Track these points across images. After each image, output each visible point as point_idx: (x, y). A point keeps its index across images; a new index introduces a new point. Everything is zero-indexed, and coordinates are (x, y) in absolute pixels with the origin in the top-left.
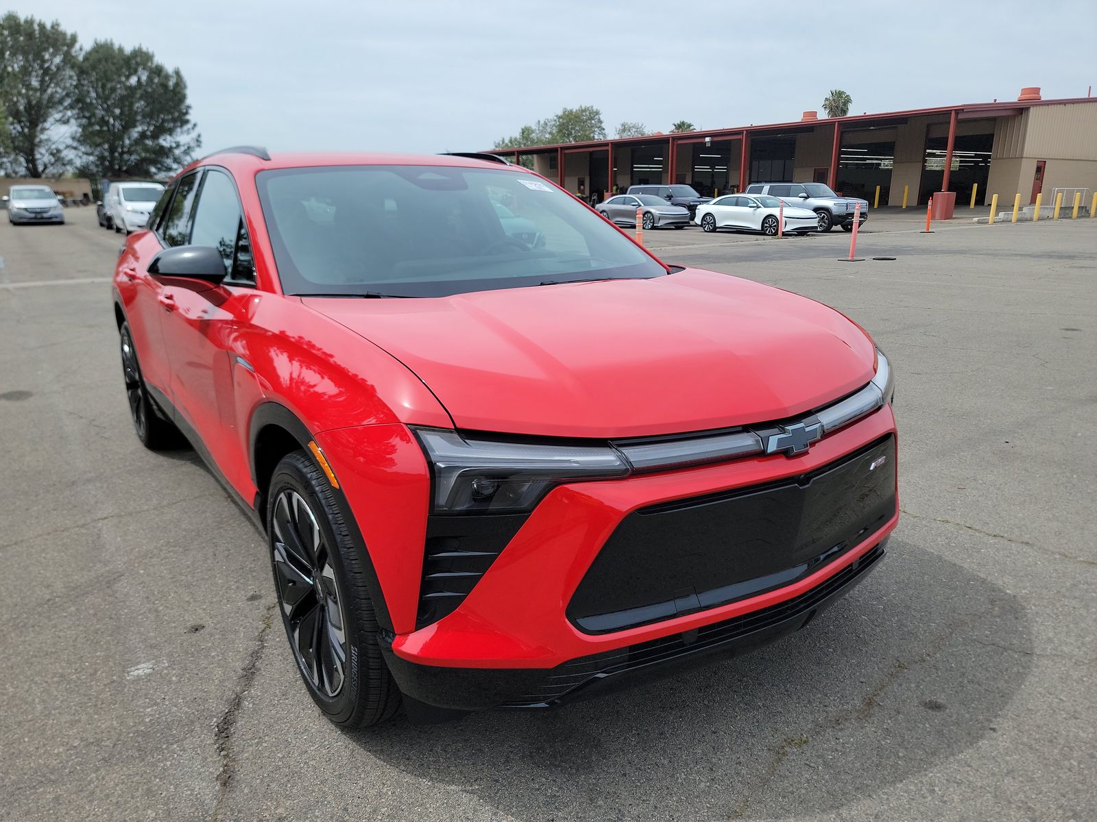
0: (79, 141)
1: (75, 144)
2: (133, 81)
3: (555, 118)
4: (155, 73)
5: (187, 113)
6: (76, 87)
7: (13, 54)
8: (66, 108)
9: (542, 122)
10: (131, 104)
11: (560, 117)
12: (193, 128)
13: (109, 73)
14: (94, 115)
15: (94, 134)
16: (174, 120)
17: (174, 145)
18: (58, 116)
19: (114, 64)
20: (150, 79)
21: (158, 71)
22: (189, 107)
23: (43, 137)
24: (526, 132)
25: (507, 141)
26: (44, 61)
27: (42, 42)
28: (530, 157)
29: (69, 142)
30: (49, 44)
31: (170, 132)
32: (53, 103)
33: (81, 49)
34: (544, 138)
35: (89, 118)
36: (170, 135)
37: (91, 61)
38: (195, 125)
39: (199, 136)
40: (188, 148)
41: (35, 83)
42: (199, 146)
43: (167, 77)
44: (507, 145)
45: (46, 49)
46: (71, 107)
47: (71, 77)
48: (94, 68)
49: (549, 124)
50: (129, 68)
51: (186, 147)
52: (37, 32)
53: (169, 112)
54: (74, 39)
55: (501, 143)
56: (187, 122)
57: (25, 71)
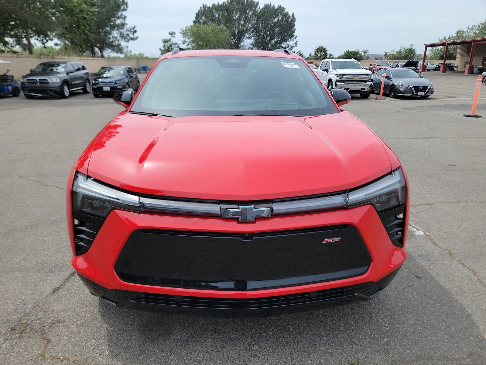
0: (253, 45)
1: (252, 47)
2: (276, 20)
3: (480, 24)
4: (284, 16)
5: (294, 32)
6: (256, 24)
7: (236, 12)
8: (251, 33)
9: (471, 27)
10: (274, 30)
11: (482, 24)
12: (295, 39)
13: (268, 17)
14: (260, 35)
15: (259, 43)
16: (289, 35)
17: (287, 46)
18: (247, 36)
19: (270, 13)
20: (282, 19)
21: (286, 15)
22: (295, 29)
23: (242, 44)
24: (459, 33)
25: (447, 38)
26: (246, 14)
27: (246, 6)
28: (456, 46)
29: (250, 46)
30: (249, 7)
31: (286, 40)
32: (247, 31)
33: (259, 8)
34: (470, 36)
35: (258, 36)
36: (286, 42)
37: (262, 13)
38: (296, 37)
39: (297, 41)
40: (292, 47)
41: (242, 23)
42: (296, 46)
43: (289, 17)
44: (446, 40)
45: (247, 9)
46: (253, 32)
47: (254, 20)
48: (262, 15)
49: (474, 28)
50: (275, 14)
51: (291, 47)
52: (245, 2)
53: (287, 32)
54: (258, 4)
55: (443, 39)
56: (293, 36)
57: (239, 19)
